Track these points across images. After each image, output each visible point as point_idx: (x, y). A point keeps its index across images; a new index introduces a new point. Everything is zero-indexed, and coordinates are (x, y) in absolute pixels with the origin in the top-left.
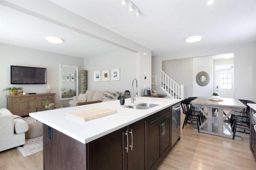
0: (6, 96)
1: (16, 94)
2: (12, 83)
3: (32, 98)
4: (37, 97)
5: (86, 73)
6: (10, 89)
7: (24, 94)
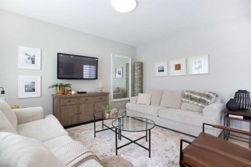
0: (52, 95)
1: (64, 93)
2: (58, 78)
3: (83, 99)
4: (88, 98)
5: (141, 65)
6: (56, 86)
7: (73, 93)
